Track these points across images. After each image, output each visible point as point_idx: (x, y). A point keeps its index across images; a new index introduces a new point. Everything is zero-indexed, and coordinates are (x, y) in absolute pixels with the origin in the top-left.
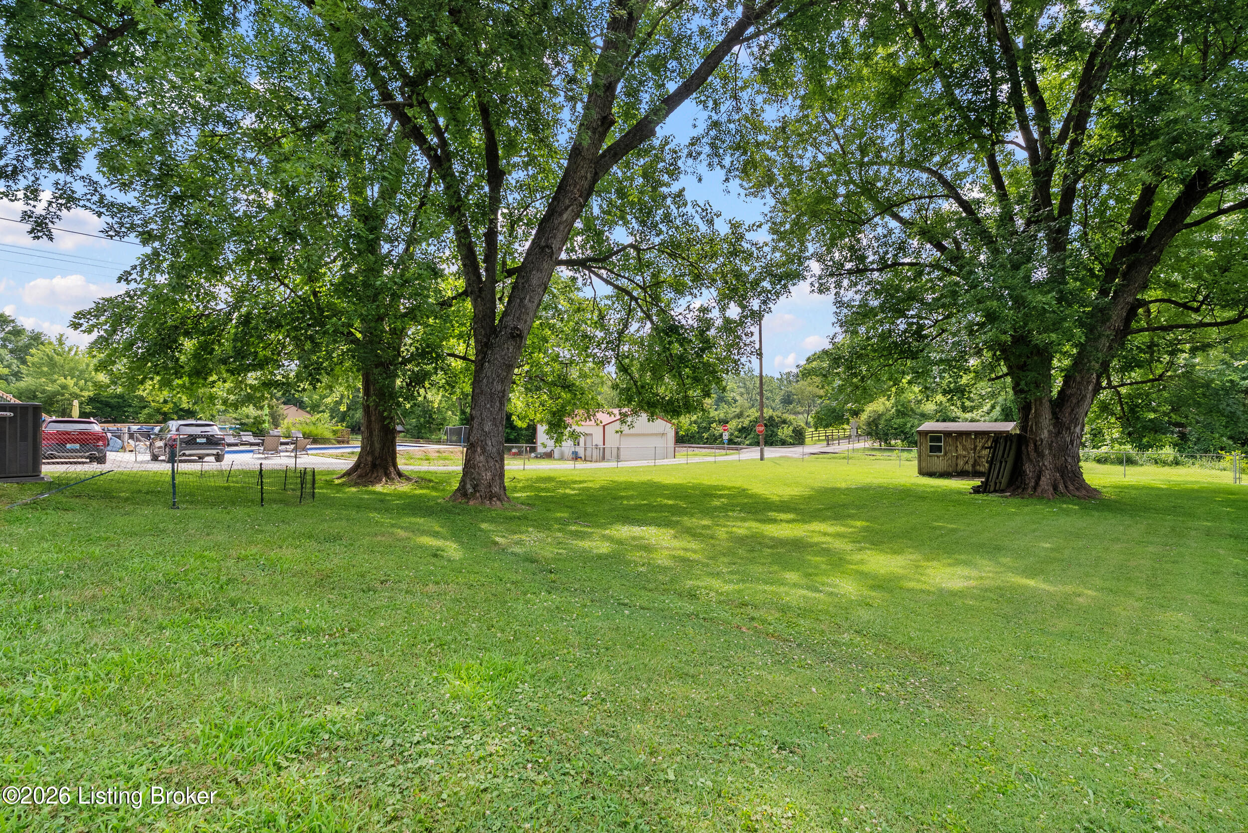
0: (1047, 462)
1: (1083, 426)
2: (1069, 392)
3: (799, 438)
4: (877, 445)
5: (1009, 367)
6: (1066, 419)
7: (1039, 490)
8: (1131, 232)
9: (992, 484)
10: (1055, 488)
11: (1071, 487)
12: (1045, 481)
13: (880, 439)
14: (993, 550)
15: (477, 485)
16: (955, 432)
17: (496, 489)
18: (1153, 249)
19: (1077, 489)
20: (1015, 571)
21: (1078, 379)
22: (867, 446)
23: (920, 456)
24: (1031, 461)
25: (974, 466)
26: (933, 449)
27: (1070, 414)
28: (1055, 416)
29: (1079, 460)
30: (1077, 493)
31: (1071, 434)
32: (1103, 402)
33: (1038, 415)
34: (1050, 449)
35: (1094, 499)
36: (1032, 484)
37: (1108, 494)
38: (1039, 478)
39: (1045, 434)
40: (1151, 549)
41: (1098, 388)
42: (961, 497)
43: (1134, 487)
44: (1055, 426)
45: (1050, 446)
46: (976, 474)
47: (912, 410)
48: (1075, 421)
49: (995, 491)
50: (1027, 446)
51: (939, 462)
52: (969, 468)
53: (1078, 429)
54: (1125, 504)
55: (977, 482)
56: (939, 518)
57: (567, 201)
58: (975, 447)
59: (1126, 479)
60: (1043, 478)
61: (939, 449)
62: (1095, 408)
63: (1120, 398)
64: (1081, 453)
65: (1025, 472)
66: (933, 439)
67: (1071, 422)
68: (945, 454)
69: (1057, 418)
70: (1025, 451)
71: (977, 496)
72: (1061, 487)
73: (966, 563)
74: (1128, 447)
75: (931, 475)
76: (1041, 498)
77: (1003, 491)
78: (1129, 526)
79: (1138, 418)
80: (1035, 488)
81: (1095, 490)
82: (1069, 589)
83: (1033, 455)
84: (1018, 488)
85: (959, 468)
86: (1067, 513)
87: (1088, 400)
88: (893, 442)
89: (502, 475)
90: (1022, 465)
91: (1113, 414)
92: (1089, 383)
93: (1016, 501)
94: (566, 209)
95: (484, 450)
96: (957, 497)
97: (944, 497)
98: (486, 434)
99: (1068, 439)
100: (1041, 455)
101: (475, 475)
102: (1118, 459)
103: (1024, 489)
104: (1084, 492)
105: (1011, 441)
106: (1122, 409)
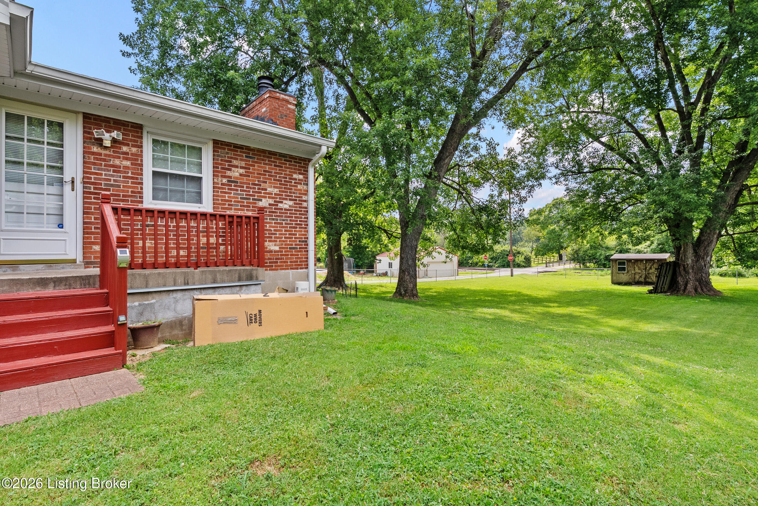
0: (691, 276)
1: (712, 257)
2: (703, 238)
3: (527, 263)
4: (578, 266)
5: (669, 226)
6: (701, 253)
7: (687, 292)
8: (737, 153)
9: (659, 288)
10: (696, 290)
11: (705, 290)
12: (690, 287)
13: (579, 262)
14: (668, 318)
15: (406, 290)
16: (633, 259)
17: (415, 292)
18: (750, 162)
19: (709, 291)
20: (681, 326)
21: (708, 231)
22: (571, 267)
23: (612, 273)
24: (682, 276)
25: (645, 279)
26: (620, 269)
27: (704, 250)
28: (695, 251)
29: (709, 275)
30: (709, 293)
31: (705, 261)
32: (723, 242)
33: (685, 251)
34: (693, 269)
35: (718, 296)
36: (683, 288)
37: (726, 294)
38: (686, 285)
39: (690, 261)
40: (748, 318)
41: (720, 235)
42: (642, 296)
43: (742, 290)
44: (695, 257)
45: (693, 268)
46: (646, 283)
47: (600, 245)
48: (707, 254)
49: (661, 292)
50: (679, 268)
51: (624, 277)
52: (642, 279)
53: (708, 259)
54: (736, 298)
55: (651, 288)
56: (635, 306)
57: (447, 154)
58: (646, 268)
59: (738, 285)
60: (689, 285)
61: (624, 269)
62: (718, 245)
63: (733, 240)
64: (710, 270)
65: (678, 282)
66: (620, 264)
67: (704, 254)
68: (628, 272)
69: (696, 253)
70: (678, 271)
71: (651, 295)
72: (699, 290)
73: (656, 323)
74: (739, 267)
75: (619, 284)
76: (688, 296)
77: (665, 292)
78: (737, 309)
79: (744, 251)
80: (684, 291)
81: (719, 291)
82: (707, 332)
83: (683, 273)
84: (674, 290)
85: (636, 280)
86: (704, 303)
87: (714, 242)
88: (588, 265)
89: (415, 285)
90: (677, 278)
91: (729, 249)
92: (715, 233)
93: (674, 297)
94: (447, 157)
95: (409, 274)
96: (640, 295)
97: (632, 295)
98: (410, 266)
99: (703, 264)
100: (687, 273)
101: (405, 285)
102: (733, 274)
103: (678, 291)
104: (712, 292)
105: (670, 266)
106: (735, 246)
